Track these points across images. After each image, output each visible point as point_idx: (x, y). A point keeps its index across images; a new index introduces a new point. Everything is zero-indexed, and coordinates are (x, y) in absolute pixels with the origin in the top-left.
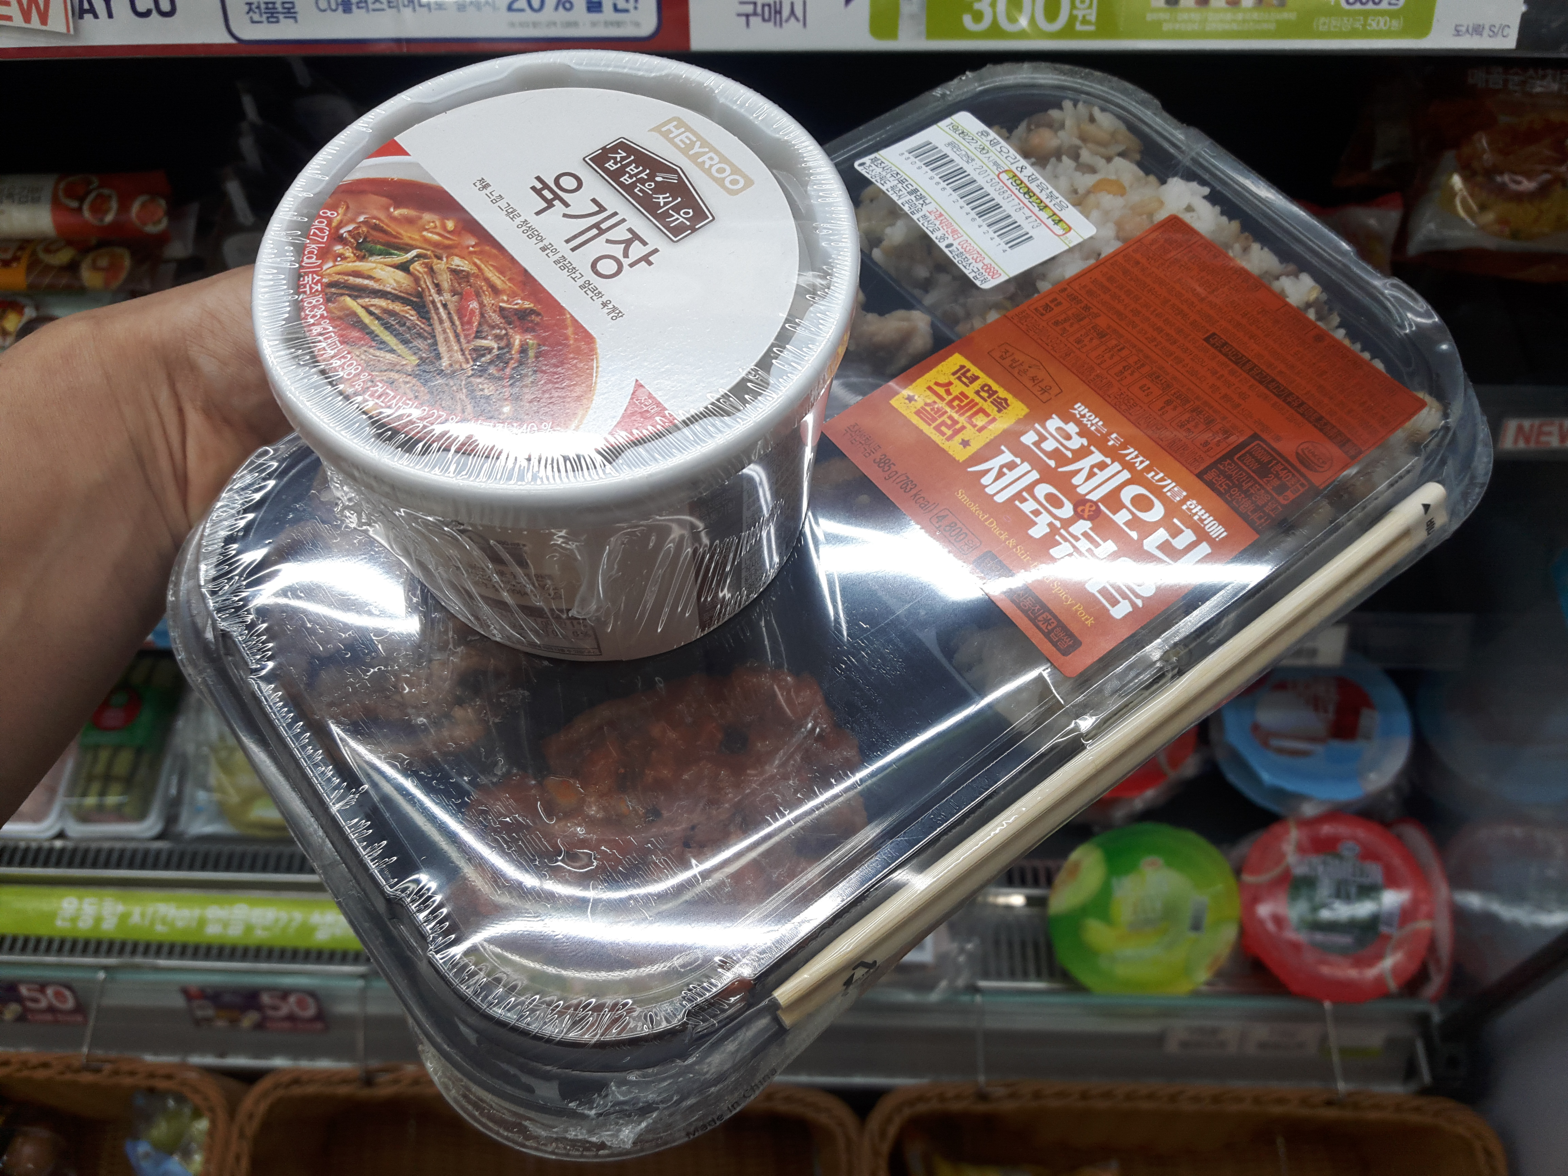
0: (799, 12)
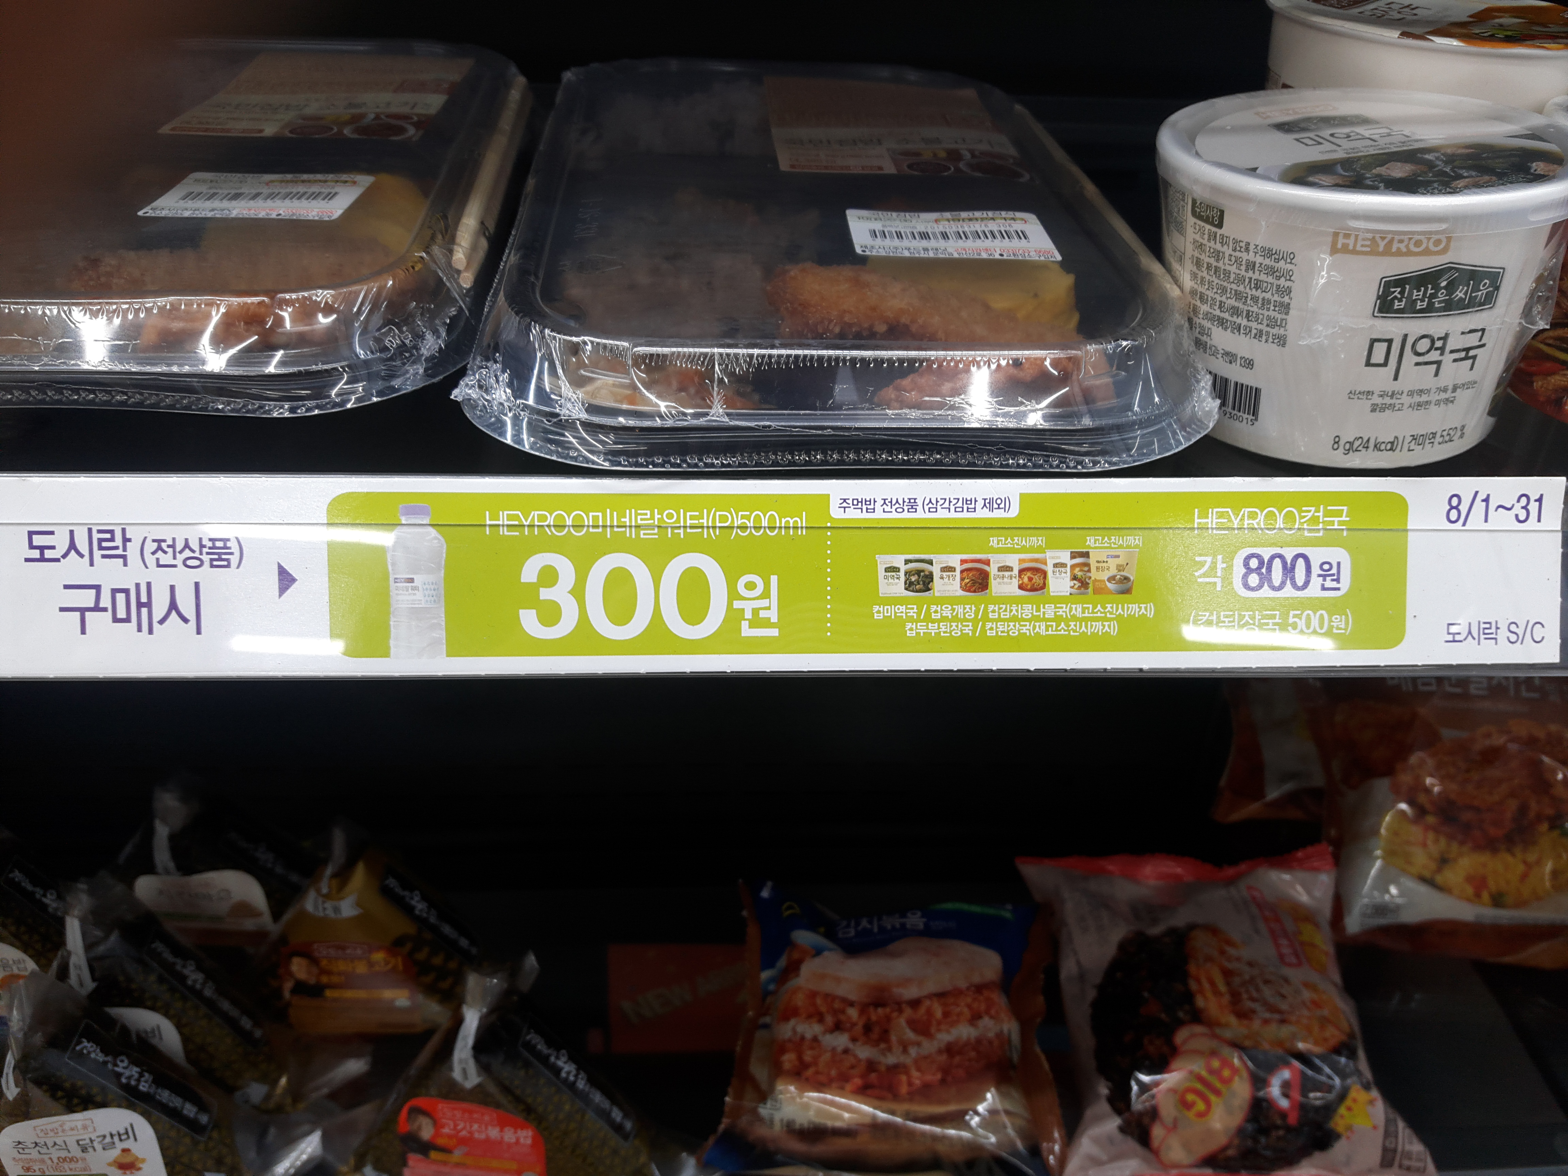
0: (186, 605)
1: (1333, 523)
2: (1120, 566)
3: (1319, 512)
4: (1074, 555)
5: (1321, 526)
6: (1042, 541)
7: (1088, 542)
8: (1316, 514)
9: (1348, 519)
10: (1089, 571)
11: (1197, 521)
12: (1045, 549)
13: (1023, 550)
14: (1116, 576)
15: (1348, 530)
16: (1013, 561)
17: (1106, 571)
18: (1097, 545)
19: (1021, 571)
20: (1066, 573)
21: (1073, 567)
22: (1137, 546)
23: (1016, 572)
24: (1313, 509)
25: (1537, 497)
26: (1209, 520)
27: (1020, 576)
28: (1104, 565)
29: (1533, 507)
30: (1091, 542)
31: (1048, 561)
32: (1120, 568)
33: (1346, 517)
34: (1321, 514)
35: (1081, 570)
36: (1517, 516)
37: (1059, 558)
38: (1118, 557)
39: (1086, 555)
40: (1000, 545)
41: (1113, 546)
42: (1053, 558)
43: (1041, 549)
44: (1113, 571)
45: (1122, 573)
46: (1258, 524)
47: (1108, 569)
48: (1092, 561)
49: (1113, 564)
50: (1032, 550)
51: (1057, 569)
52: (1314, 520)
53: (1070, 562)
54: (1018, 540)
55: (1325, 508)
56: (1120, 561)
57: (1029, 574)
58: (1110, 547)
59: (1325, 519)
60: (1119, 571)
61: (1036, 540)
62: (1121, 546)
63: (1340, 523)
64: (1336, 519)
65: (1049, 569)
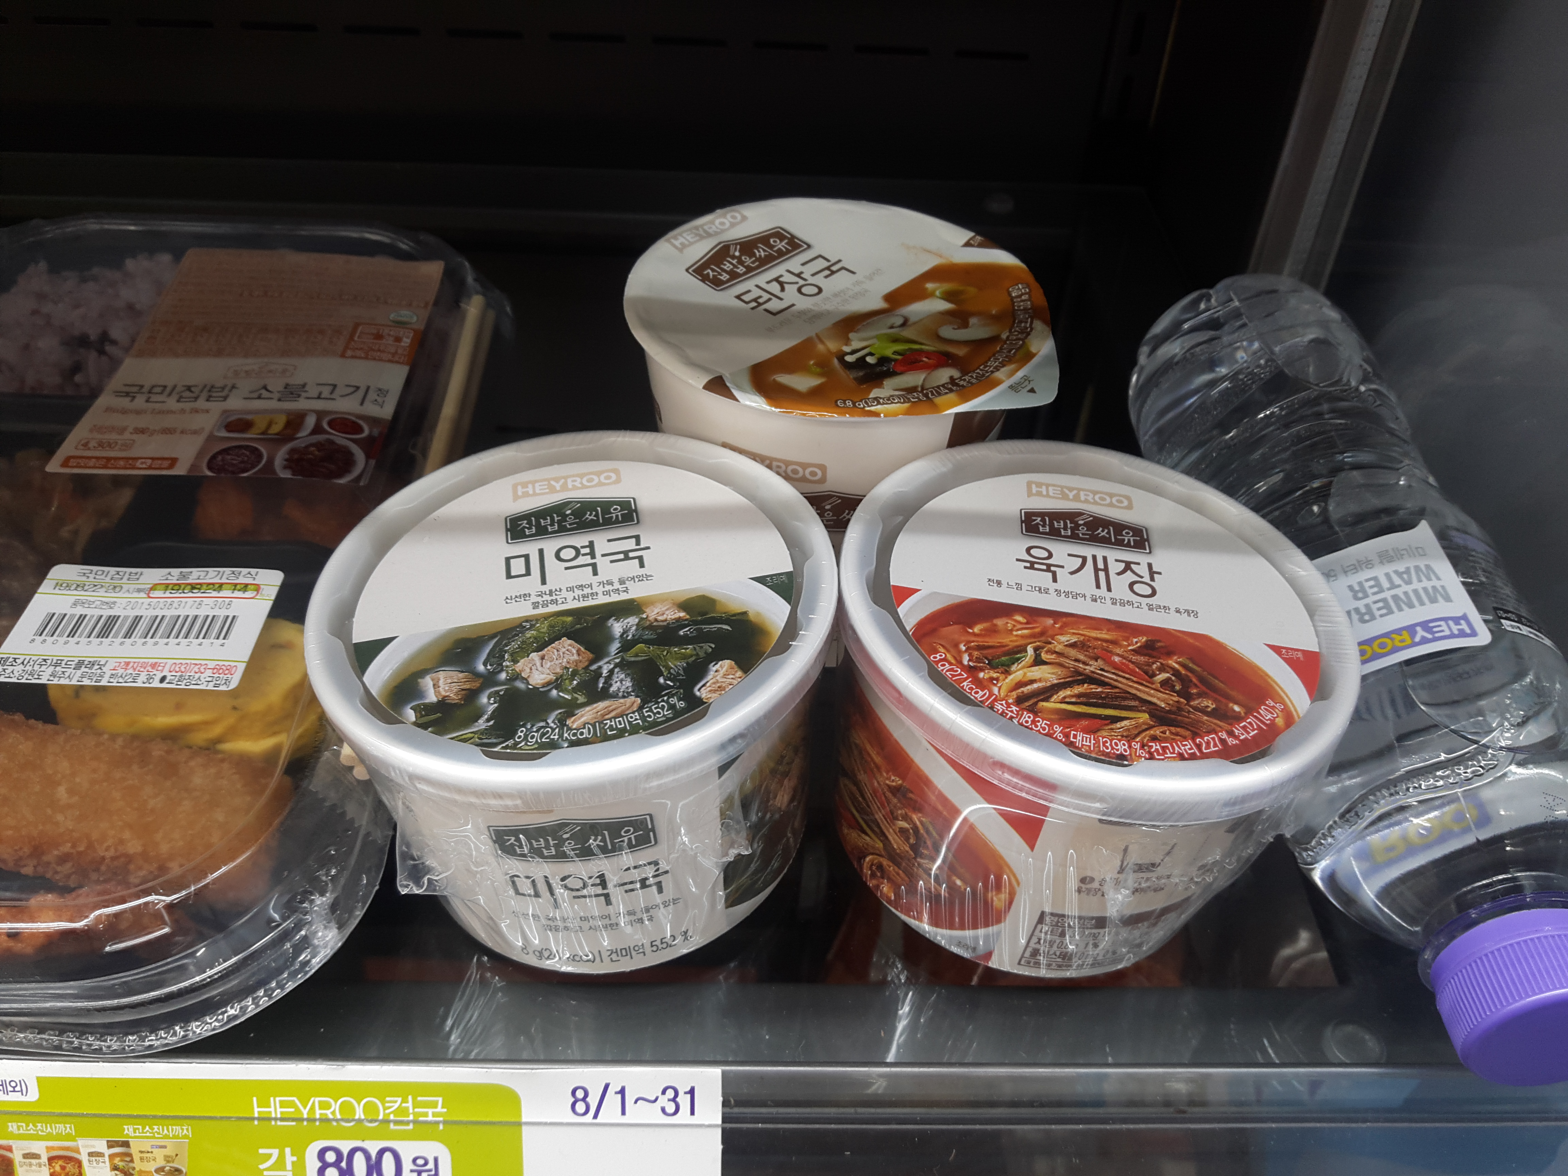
1: (426, 1115)
2: (169, 1157)
3: (407, 1102)
4: (110, 1145)
5: (411, 1118)
6: (70, 1128)
7: (126, 1132)
8: (404, 1105)
9: (445, 1110)
10: (132, 1161)
11: (256, 1110)
12: (76, 1136)
13: (48, 1137)
14: (165, 1167)
15: (445, 1122)
16: (39, 1147)
17: (152, 1162)
18: (137, 1134)
19: (51, 1160)
20: (104, 1162)
21: (111, 1157)
22: (185, 1137)
23: (44, 1159)
24: (399, 1100)
25: (688, 1089)
26: (272, 1109)
27: (50, 1164)
28: (149, 1155)
29: (684, 1101)
30: (129, 1131)
31: (82, 1150)
32: (168, 1159)
33: (442, 1107)
34: (410, 1104)
35: (122, 1161)
36: (663, 1110)
37: (93, 1146)
38: (165, 1147)
39: (126, 1144)
40: (21, 1131)
41: (156, 1135)
42: (87, 1146)
43: (69, 1137)
44: (161, 1162)
45: (171, 1165)
46: (333, 1113)
47: (154, 1160)
48: (134, 1150)
49: (159, 1154)
50: (59, 1137)
51: (94, 1159)
52: (402, 1110)
53: (108, 1152)
54: (41, 1128)
55: (414, 1099)
56: (168, 1152)
57: (60, 1162)
58: (154, 1137)
59: (416, 1110)
60: (168, 1162)
61: (61, 1128)
62: (166, 1137)
63: (434, 1115)
64: (430, 1111)
65: (84, 1158)
